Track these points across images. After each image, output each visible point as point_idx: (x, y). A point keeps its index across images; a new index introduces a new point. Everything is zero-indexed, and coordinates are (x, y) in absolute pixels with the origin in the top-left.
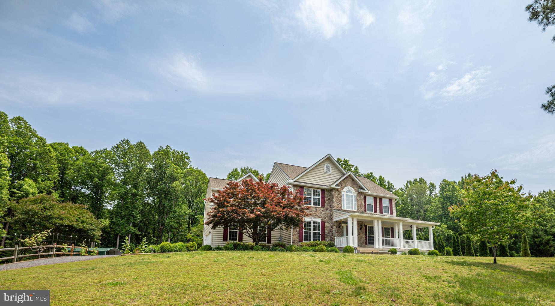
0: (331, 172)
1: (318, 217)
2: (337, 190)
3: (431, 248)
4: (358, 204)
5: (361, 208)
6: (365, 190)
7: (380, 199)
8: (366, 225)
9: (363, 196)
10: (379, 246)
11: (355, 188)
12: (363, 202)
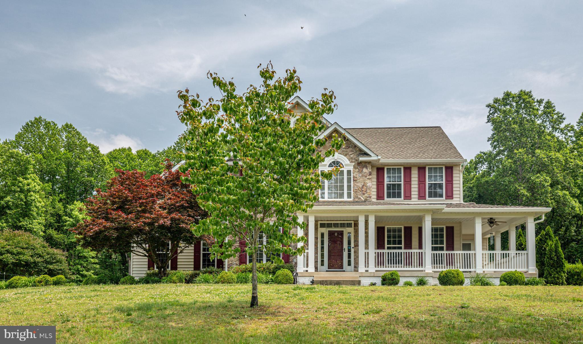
3: (528, 268)
4: (356, 187)
5: (364, 194)
6: (370, 156)
7: (422, 169)
8: (383, 226)
9: (369, 170)
10: (368, 267)
11: (351, 155)
12: (368, 181)
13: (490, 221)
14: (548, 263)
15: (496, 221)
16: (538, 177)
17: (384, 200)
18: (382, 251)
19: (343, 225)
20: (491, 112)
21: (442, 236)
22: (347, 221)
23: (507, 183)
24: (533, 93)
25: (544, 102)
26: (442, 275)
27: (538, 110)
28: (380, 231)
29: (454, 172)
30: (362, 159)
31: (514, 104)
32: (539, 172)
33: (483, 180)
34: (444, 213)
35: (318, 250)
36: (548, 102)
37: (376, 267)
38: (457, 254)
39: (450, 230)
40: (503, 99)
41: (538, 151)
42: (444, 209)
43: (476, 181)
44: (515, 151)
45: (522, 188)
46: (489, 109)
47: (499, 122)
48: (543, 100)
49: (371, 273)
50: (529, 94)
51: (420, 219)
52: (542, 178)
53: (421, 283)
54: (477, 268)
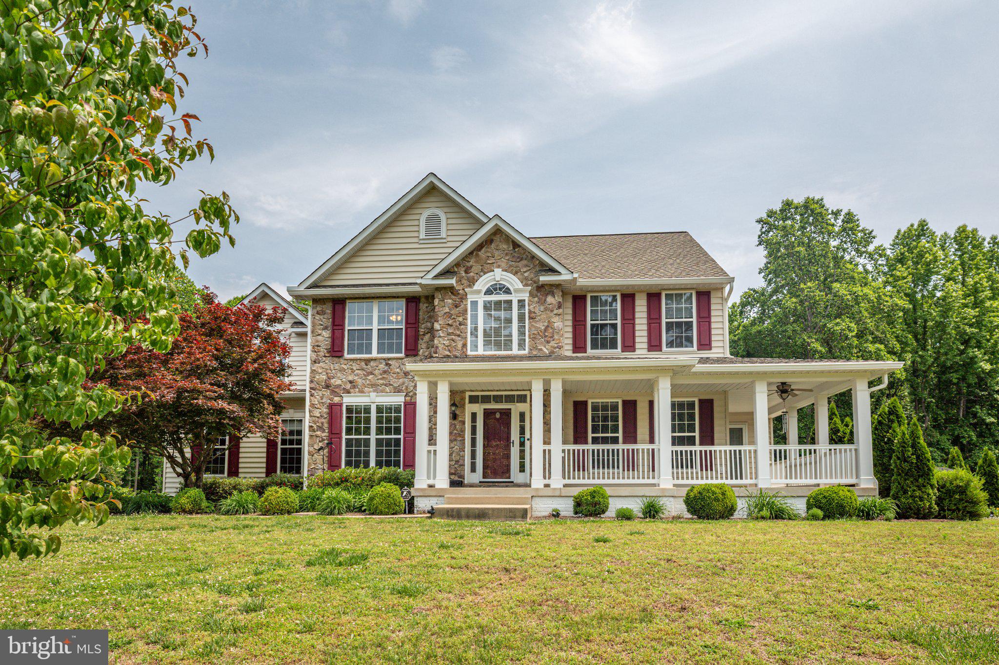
0: (443, 235)
1: (395, 388)
2: (451, 289)
3: (857, 477)
4: (533, 329)
5: (548, 342)
6: (559, 273)
7: (653, 297)
8: (585, 399)
9: (558, 298)
10: (549, 478)
11: (525, 272)
12: (555, 319)
13: (781, 388)
14: (898, 469)
15: (792, 387)
16: (837, 324)
17: (586, 352)
18: (581, 447)
19: (510, 399)
20: (764, 230)
21: (692, 417)
22: (517, 390)
23: (790, 333)
24: (825, 202)
25: (843, 213)
26: (692, 495)
27: (833, 225)
28: (579, 408)
29: (713, 301)
30: (544, 278)
31: (798, 217)
32: (839, 316)
33: (754, 330)
34: (695, 373)
35: (464, 443)
36: (849, 214)
37: (564, 478)
38: (720, 451)
39: (707, 406)
40: (781, 210)
41: (836, 285)
42: (694, 366)
43: (742, 331)
44: (802, 286)
45: (814, 340)
46: (760, 226)
47: (776, 243)
48: (841, 211)
49: (555, 489)
50: (820, 202)
51: (650, 386)
52: (843, 325)
53: (652, 512)
54: (760, 477)
